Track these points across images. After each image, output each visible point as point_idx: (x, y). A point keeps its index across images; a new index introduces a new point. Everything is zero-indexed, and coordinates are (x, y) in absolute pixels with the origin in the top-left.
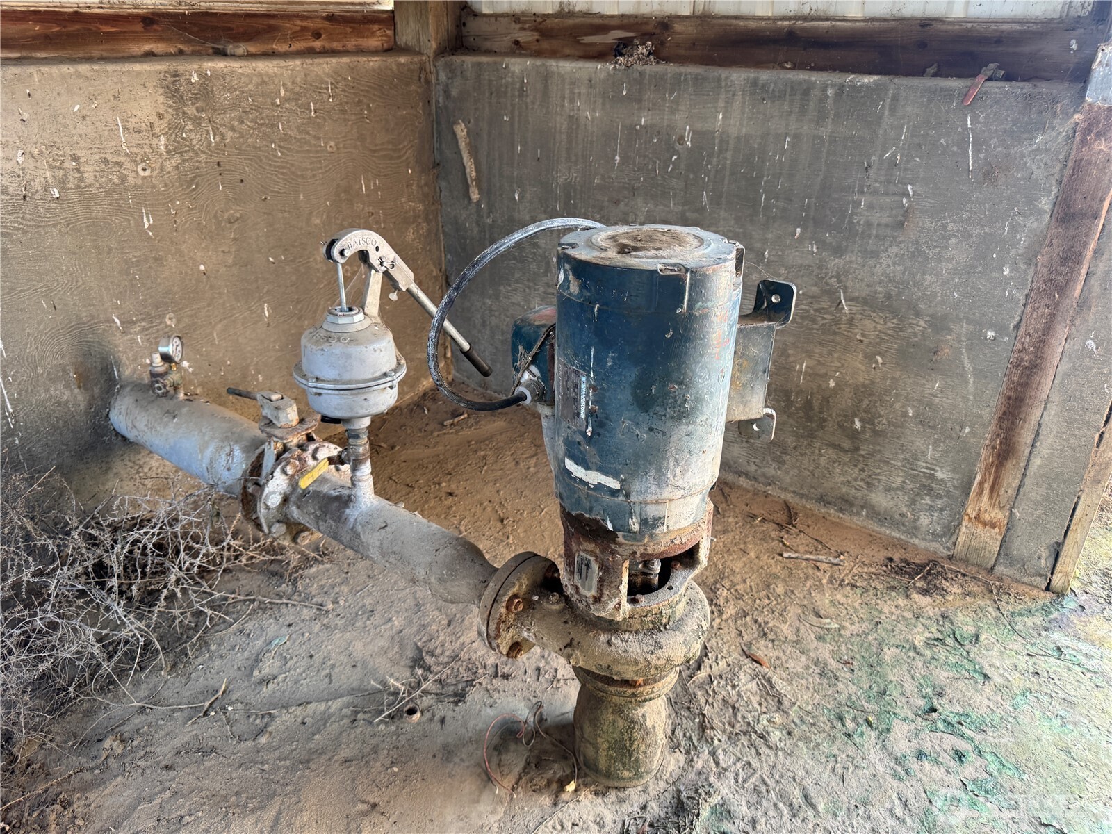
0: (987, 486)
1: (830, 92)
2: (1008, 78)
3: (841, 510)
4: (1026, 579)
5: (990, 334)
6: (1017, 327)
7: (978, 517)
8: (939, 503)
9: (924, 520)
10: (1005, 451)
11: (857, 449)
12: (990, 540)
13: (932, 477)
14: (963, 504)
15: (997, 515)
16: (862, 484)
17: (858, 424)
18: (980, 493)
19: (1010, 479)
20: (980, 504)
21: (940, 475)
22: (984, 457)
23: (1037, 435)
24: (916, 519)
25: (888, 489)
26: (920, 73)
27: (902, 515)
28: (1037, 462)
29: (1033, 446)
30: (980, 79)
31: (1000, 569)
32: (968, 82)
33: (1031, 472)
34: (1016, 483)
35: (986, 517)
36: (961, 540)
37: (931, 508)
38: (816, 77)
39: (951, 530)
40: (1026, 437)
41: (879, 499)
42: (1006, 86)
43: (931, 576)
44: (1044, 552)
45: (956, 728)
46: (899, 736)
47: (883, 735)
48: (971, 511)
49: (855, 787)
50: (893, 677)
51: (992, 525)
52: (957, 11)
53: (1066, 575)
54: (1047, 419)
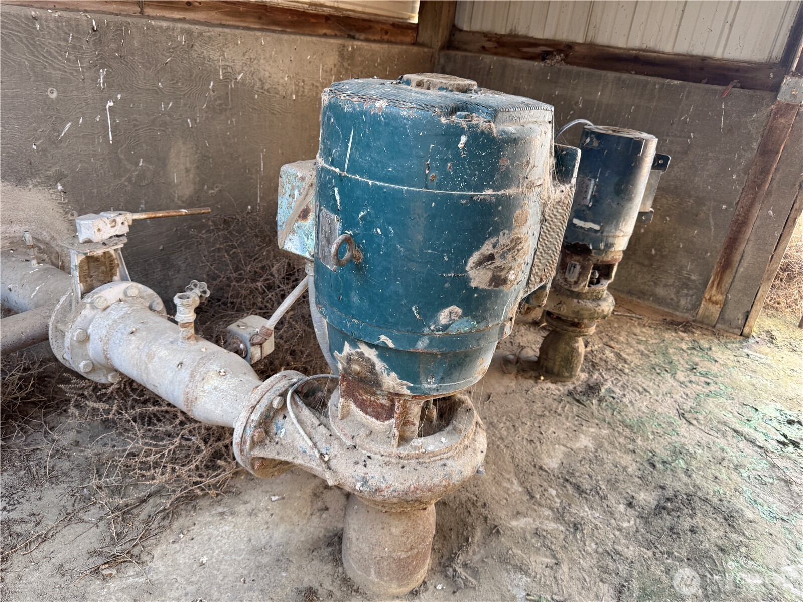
0: (716, 283)
1: (657, 87)
2: (742, 87)
3: (639, 298)
4: (731, 330)
5: (724, 207)
6: (737, 203)
7: (710, 299)
8: (691, 292)
9: (682, 302)
10: (726, 265)
11: (652, 265)
12: (715, 310)
13: (689, 279)
14: (703, 293)
15: (720, 298)
16: (652, 283)
17: (653, 252)
18: (712, 287)
19: (728, 279)
20: (712, 293)
21: (693, 278)
22: (716, 268)
23: (742, 256)
24: (678, 301)
25: (666, 286)
26: (700, 82)
27: (671, 299)
28: (741, 270)
29: (740, 262)
30: (730, 86)
31: (718, 326)
32: (724, 87)
33: (738, 275)
34: (730, 281)
35: (714, 299)
36: (700, 311)
37: (687, 295)
38: (650, 79)
39: (696, 306)
40: (737, 258)
41: (661, 292)
42: (742, 91)
43: (686, 326)
44: (741, 316)
45: (705, 375)
46: (680, 376)
47: (673, 375)
48: (707, 296)
49: (664, 389)
50: (675, 358)
51: (716, 303)
52: (718, 55)
53: (751, 327)
54: (748, 249)
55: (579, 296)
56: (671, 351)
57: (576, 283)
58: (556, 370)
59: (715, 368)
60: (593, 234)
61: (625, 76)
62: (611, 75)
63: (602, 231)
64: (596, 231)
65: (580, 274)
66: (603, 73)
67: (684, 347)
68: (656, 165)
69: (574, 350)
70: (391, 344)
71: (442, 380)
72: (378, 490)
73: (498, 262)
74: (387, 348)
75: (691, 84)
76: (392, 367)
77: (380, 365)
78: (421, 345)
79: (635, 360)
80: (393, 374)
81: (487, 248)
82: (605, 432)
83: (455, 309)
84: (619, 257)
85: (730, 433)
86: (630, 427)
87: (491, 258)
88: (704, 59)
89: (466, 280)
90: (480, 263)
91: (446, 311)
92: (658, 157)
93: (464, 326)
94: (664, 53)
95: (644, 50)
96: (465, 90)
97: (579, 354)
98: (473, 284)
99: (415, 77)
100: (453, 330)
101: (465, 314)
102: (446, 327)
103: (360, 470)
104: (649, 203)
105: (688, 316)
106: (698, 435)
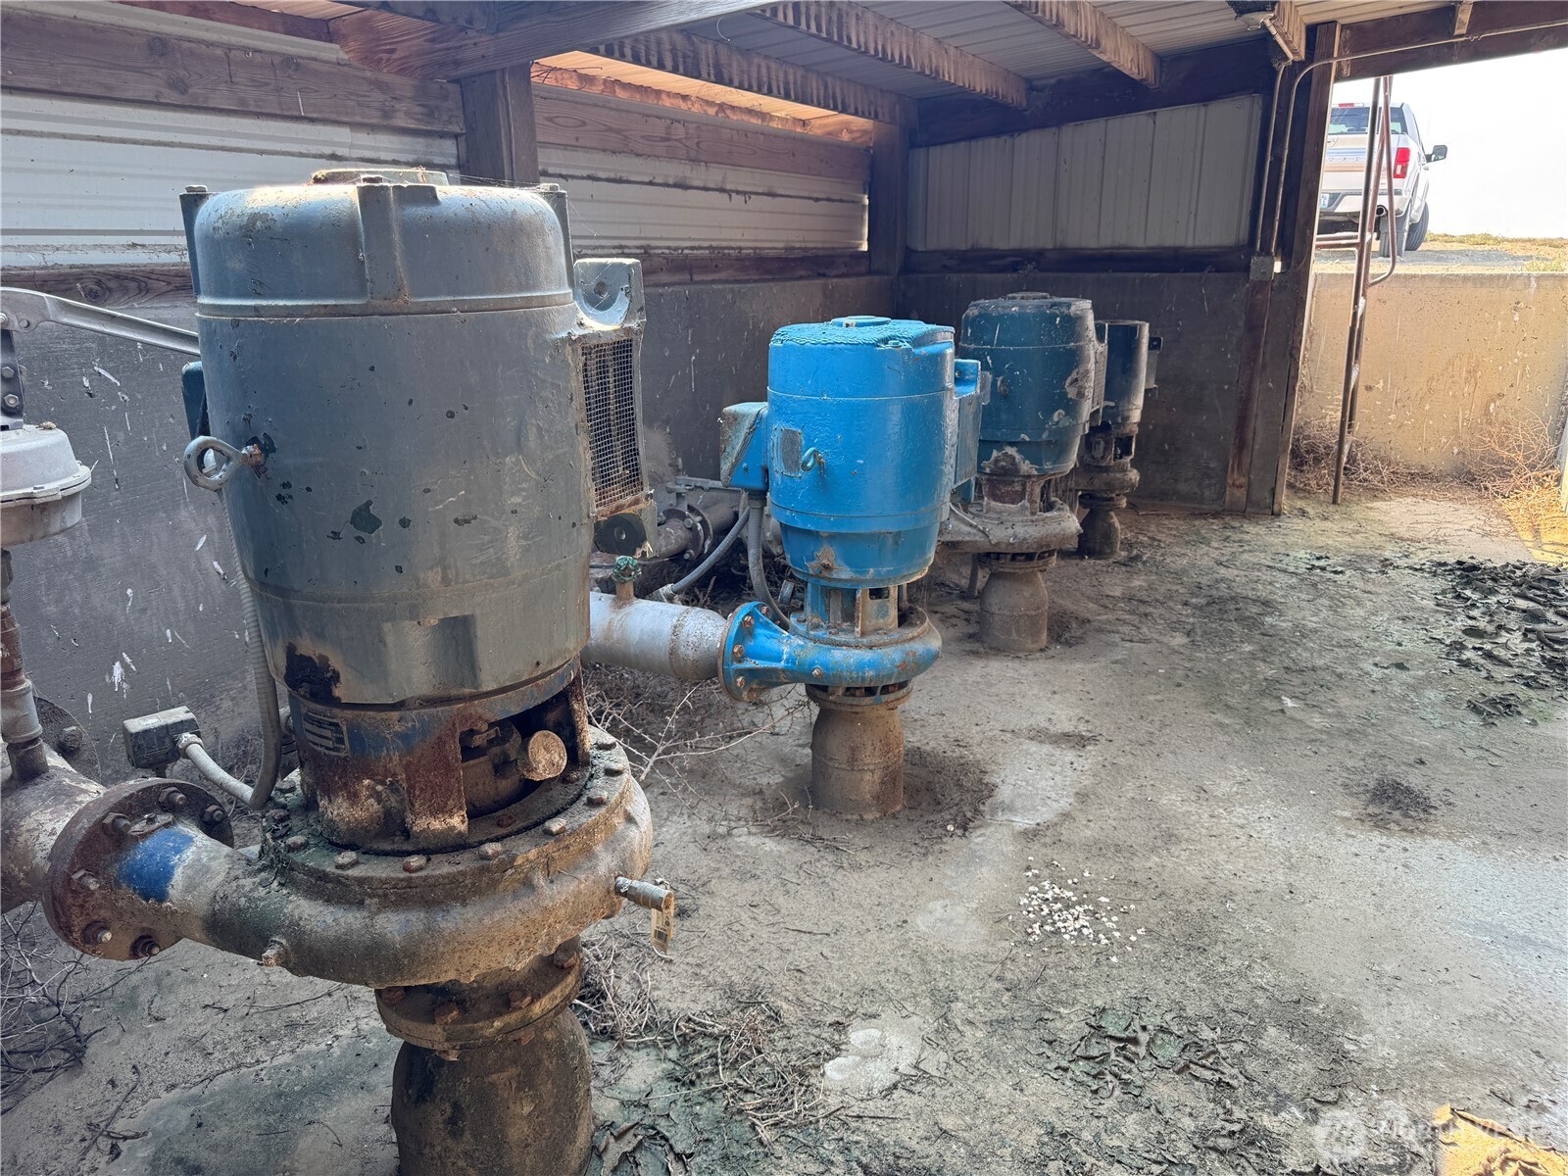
0: (1236, 466)
1: (1137, 281)
2: (1217, 271)
3: (1162, 500)
4: (1261, 511)
5: (1226, 387)
6: (1237, 381)
7: (1233, 484)
8: (1213, 481)
9: (1207, 493)
10: (1241, 445)
12: (1241, 494)
13: (1208, 468)
14: (1225, 478)
15: (1243, 480)
16: (1172, 481)
17: (1167, 447)
18: (1233, 470)
19: (1246, 460)
20: (1234, 477)
21: (1212, 465)
22: (1232, 450)
23: (1255, 433)
24: (1203, 494)
25: (1186, 481)
26: (1177, 271)
27: (1195, 493)
28: (1257, 447)
29: (1254, 439)
30: (1206, 272)
31: (1248, 510)
32: (1201, 274)
33: (1255, 453)
34: (1249, 461)
35: (1237, 483)
36: (1227, 498)
37: (1209, 485)
38: (1129, 275)
39: (1221, 495)
40: (1250, 435)
41: (1183, 487)
42: (1217, 275)
43: (1216, 515)
44: (1267, 494)
45: (1240, 541)
46: (1215, 544)
47: (1209, 545)
48: (1230, 482)
49: (1200, 552)
50: (1208, 536)
51: (1241, 486)
52: (1190, 243)
53: (1280, 504)
54: (1258, 424)
55: (1107, 469)
56: (1203, 531)
57: (1103, 458)
58: (1097, 549)
59: (1247, 537)
60: (1110, 411)
61: (1103, 275)
62: (1089, 277)
63: (1117, 406)
64: (1112, 408)
65: (1105, 448)
66: (1081, 275)
67: (1215, 527)
68: (1151, 347)
69: (1111, 526)
70: (1027, 439)
71: (1054, 463)
72: (1025, 539)
73: (1080, 384)
74: (1024, 442)
75: (1169, 275)
76: (1026, 457)
77: (1018, 457)
78: (1044, 436)
79: (1170, 540)
80: (1027, 462)
81: (1074, 375)
82: (1154, 577)
83: (1061, 411)
84: (1136, 429)
85: (1264, 568)
86: (1176, 573)
87: (1076, 380)
88: (1177, 249)
89: (1066, 394)
90: (1071, 384)
91: (1057, 413)
92: (1151, 340)
93: (1065, 422)
94: (1137, 248)
95: (1118, 248)
96: (1045, 298)
97: (1116, 529)
98: (1069, 396)
99: (1019, 295)
100: (1061, 425)
101: (1066, 415)
102: (1057, 423)
103: (1010, 531)
104: (1152, 381)
105: (1216, 507)
106: (1236, 572)
